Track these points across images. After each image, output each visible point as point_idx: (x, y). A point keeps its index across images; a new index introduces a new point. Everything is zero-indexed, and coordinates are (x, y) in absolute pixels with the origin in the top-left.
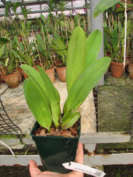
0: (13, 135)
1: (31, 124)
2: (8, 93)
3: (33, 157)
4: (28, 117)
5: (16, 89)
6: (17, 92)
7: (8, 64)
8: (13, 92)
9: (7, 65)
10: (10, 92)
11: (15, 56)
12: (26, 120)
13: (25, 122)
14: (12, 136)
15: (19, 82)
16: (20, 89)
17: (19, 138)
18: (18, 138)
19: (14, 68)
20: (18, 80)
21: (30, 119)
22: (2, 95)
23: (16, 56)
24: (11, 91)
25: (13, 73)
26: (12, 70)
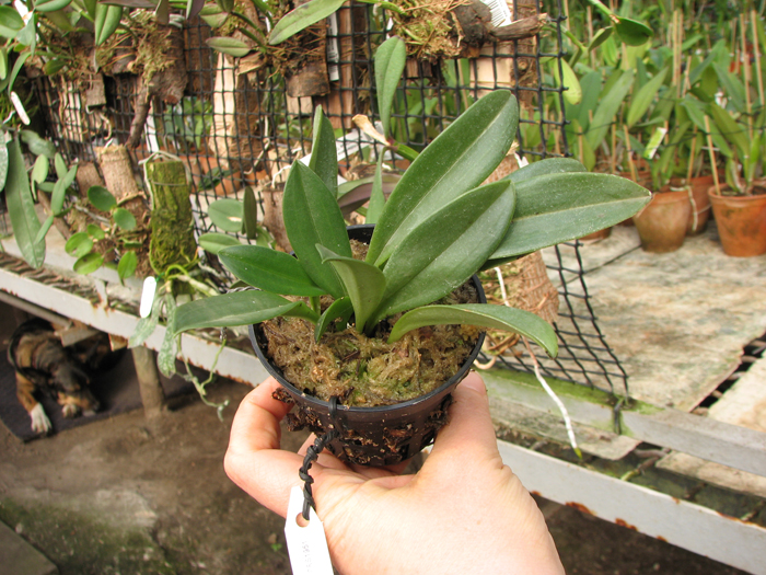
0: (595, 392)
1: (683, 391)
2: (630, 264)
4: (680, 366)
5: (666, 258)
6: (669, 268)
7: (658, 152)
8: (653, 266)
9: (651, 154)
10: (641, 264)
11: (692, 124)
12: (667, 371)
13: (660, 379)
14: (591, 395)
15: (688, 234)
16: (684, 261)
17: (613, 406)
18: (609, 403)
19: (679, 170)
20: (683, 224)
21: (685, 372)
22: (609, 268)
23: (697, 123)
24: (645, 261)
25: (669, 191)
26: (671, 179)
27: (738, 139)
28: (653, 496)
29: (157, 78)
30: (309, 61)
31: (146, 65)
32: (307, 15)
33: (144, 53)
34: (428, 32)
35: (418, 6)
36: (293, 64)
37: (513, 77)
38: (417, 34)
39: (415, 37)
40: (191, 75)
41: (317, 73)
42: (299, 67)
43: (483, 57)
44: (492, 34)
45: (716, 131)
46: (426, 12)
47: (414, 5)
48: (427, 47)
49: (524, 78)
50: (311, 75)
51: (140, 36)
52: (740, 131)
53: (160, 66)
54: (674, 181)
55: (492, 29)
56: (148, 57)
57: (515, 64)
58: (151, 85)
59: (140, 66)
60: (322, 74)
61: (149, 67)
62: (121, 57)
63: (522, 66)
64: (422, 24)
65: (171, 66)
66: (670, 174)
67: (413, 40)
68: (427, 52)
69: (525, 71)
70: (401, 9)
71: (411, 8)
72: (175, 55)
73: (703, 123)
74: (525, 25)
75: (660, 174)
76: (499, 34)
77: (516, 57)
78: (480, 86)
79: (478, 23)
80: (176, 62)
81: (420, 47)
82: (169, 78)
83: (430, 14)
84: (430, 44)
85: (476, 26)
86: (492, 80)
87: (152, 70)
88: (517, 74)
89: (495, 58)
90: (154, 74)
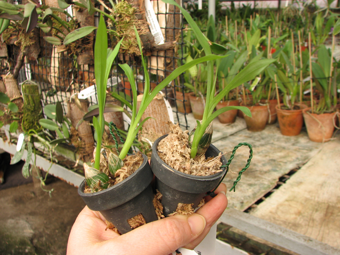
1: (249, 196)
2: (241, 136)
3: (220, 243)
4: (250, 185)
5: (256, 134)
6: (257, 139)
7: (256, 88)
8: (250, 137)
9: (253, 89)
10: (245, 136)
11: (270, 78)
12: (245, 187)
13: (241, 191)
15: (266, 125)
16: (264, 136)
19: (265, 96)
20: (265, 120)
21: (252, 188)
22: (231, 137)
23: (272, 78)
24: (247, 135)
25: (259, 105)
26: (261, 100)
27: (288, 85)
28: (223, 245)
29: (27, 49)
30: (85, 50)
31: (22, 43)
32: (79, 34)
33: (22, 37)
34: (129, 44)
35: (125, 33)
36: (79, 51)
37: (164, 66)
38: (125, 44)
39: (124, 46)
40: (42, 48)
41: (89, 55)
42: (81, 52)
43: (153, 56)
44: (154, 47)
45: (279, 81)
46: (128, 36)
47: (123, 33)
48: (129, 50)
49: (170, 66)
50: (87, 55)
51: (20, 30)
52: (289, 82)
53: (28, 44)
54: (262, 101)
55: (155, 45)
56: (23, 40)
57: (165, 61)
58: (24, 51)
59: (20, 43)
60: (91, 56)
61: (24, 44)
62: (14, 37)
63: (168, 61)
64: (127, 41)
65: (33, 44)
66: (261, 97)
67: (123, 47)
68: (129, 52)
69: (170, 63)
70: (118, 34)
71: (122, 34)
72: (35, 39)
73: (274, 77)
74: (167, 45)
75: (256, 98)
76: (157, 48)
77: (165, 57)
78: (151, 67)
79: (149, 43)
80: (35, 42)
81: (126, 50)
82: (32, 49)
83: (130, 37)
84: (130, 49)
85: (148, 44)
86: (156, 65)
87: (24, 45)
88: (166, 65)
89: (157, 56)
90: (25, 47)
